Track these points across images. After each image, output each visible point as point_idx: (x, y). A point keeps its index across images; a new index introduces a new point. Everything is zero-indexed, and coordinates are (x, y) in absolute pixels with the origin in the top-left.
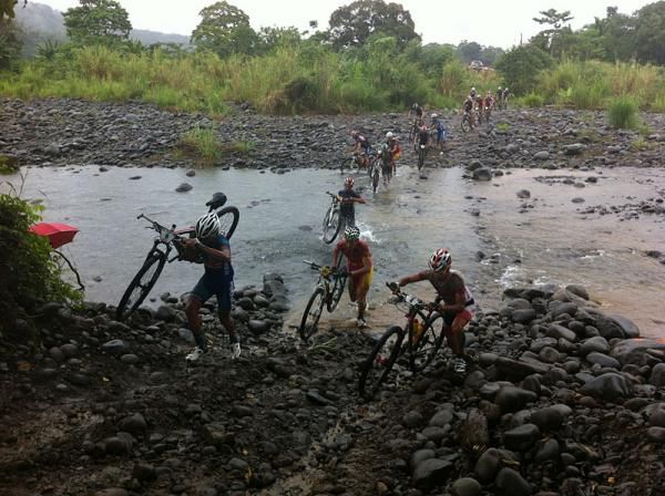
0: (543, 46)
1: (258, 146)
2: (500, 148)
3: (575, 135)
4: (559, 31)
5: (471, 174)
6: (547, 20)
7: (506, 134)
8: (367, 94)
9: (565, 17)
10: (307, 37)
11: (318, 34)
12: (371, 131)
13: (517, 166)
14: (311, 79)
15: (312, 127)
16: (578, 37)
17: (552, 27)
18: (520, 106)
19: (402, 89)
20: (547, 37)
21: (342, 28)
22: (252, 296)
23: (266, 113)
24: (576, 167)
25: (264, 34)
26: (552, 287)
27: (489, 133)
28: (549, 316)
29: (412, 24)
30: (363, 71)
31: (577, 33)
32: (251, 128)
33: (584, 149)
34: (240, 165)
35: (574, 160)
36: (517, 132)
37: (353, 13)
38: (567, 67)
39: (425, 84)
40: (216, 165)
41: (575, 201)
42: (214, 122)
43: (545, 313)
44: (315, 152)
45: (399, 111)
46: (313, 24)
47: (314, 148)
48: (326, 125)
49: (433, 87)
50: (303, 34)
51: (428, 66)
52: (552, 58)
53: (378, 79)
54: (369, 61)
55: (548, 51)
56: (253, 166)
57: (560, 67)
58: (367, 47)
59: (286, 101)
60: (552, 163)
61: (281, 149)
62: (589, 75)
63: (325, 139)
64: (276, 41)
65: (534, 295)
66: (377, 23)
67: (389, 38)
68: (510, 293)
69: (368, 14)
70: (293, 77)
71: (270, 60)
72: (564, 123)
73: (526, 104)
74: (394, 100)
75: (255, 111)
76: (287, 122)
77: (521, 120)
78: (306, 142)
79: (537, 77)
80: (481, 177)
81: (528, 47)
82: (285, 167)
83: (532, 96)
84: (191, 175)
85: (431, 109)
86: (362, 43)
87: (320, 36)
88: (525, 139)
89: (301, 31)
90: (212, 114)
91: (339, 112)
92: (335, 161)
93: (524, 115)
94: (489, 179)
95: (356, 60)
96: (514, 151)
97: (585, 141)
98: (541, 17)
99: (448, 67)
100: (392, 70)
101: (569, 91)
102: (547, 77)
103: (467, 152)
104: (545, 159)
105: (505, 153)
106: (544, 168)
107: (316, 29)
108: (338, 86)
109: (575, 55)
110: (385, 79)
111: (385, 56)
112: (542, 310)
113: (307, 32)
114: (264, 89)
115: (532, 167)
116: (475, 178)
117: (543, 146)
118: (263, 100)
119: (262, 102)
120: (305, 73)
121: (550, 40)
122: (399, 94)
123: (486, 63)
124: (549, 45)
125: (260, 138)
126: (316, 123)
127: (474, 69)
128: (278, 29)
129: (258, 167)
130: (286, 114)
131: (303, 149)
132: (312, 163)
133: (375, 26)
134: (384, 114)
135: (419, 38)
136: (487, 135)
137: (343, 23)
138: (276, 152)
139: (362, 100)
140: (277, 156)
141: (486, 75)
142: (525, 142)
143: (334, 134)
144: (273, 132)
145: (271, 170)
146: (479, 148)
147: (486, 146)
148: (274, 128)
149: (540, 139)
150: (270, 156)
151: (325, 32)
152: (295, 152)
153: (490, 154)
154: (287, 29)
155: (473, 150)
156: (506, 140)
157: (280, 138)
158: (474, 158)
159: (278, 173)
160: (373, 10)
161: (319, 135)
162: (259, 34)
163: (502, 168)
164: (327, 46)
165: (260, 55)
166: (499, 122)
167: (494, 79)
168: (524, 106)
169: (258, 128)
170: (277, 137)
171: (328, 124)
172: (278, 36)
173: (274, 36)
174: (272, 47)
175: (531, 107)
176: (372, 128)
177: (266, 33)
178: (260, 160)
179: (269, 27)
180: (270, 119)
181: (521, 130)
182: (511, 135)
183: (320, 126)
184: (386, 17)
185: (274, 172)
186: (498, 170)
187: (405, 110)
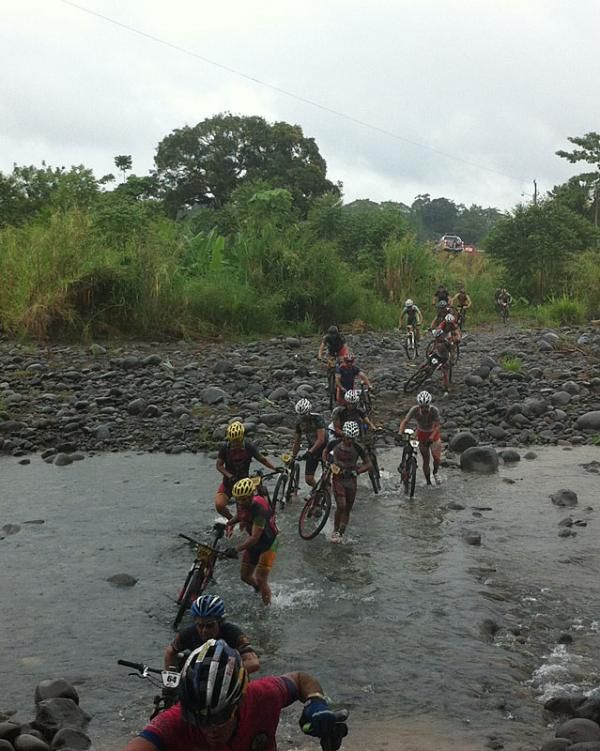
0: (579, 206)
1: (16, 407)
2: (510, 407)
5: (457, 459)
6: (583, 156)
7: (519, 379)
8: (237, 302)
10: (110, 187)
11: (133, 181)
12: (249, 374)
13: (545, 442)
14: (121, 271)
15: (126, 366)
17: (593, 168)
18: (541, 323)
19: (308, 291)
20: (587, 188)
21: (181, 170)
23: (31, 339)
25: (21, 180)
27: (484, 377)
29: (320, 164)
30: (227, 254)
36: (540, 375)
37: (204, 141)
39: (352, 281)
44: (134, 419)
45: (303, 334)
46: (123, 162)
47: (133, 411)
48: (154, 362)
49: (368, 285)
50: (102, 182)
51: (355, 246)
53: (259, 271)
54: (239, 236)
55: (588, 213)
56: (5, 450)
58: (233, 207)
59: (70, 315)
61: (63, 414)
63: (155, 390)
64: (46, 195)
66: (251, 161)
67: (275, 193)
68: (558, 707)
69: (232, 144)
70: (87, 266)
71: (39, 235)
73: (554, 318)
74: (293, 311)
75: (5, 336)
77: (544, 350)
79: (570, 268)
80: (479, 466)
81: (548, 206)
82: (73, 449)
83: (563, 302)
85: (367, 329)
86: (222, 200)
87: (135, 186)
88: (559, 388)
91: (180, 336)
92: (178, 436)
93: (551, 340)
94: (493, 470)
95: (212, 233)
96: (537, 412)
98: (571, 148)
99: (393, 249)
100: (286, 253)
103: (447, 415)
105: (519, 416)
106: (599, 445)
107: (129, 173)
108: (176, 283)
110: (273, 272)
111: (269, 225)
113: (110, 177)
114: (23, 290)
115: (576, 443)
116: (466, 466)
117: (591, 403)
119: (21, 318)
120: (110, 260)
121: (591, 192)
122: (302, 301)
123: (469, 240)
124: (590, 203)
125: (18, 390)
126: (136, 359)
127: (446, 250)
128: (49, 170)
129: (15, 451)
130: (71, 341)
131: (111, 413)
132: (129, 440)
133: (247, 166)
134: (274, 340)
135: (336, 191)
136: (481, 380)
137: (184, 161)
138: (53, 420)
139: (228, 313)
140: (54, 427)
141: (469, 262)
142: (557, 394)
143: (174, 381)
144: (46, 378)
145: (44, 457)
146: (469, 407)
147: (482, 402)
148: (46, 370)
149: (586, 386)
150: (40, 427)
151: (147, 178)
152: (94, 419)
153: (491, 418)
154: (68, 170)
155: (457, 411)
156: (519, 390)
157: (60, 389)
158: (458, 426)
159: (57, 464)
160: (242, 136)
161: (142, 382)
162: (12, 180)
163: (515, 445)
164: (151, 205)
165: (14, 223)
166: (504, 354)
167: (485, 269)
168: (549, 322)
169: (13, 369)
170: (54, 388)
171: (160, 361)
172: (51, 184)
173: (43, 185)
174: (39, 206)
175: (563, 324)
176: (250, 368)
177: (26, 179)
178: (18, 435)
179: (31, 168)
180: (36, 350)
181: (547, 369)
182: (529, 380)
183: (144, 366)
184: (269, 151)
185: (50, 462)
186: (508, 449)
187: (317, 332)
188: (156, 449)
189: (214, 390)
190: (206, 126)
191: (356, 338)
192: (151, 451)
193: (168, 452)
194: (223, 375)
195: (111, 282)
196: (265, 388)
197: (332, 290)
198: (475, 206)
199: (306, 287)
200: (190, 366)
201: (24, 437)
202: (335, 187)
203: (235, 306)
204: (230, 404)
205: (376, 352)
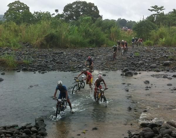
0: (152, 21)
2: (136, 63)
3: (167, 57)
4: (159, 14)
5: (124, 74)
6: (154, 10)
7: (138, 57)
8: (80, 40)
9: (161, 8)
10: (54, 16)
11: (59, 15)
12: (82, 55)
13: (143, 70)
14: (56, 33)
15: (56, 53)
16: (167, 17)
17: (156, 13)
18: (143, 45)
20: (154, 17)
21: (69, 13)
22: (30, 128)
23: (36, 48)
24: (168, 71)
25: (35, 14)
26: (161, 122)
27: (131, 57)
28: (160, 135)
29: (98, 11)
30: (78, 30)
31: (166, 15)
32: (30, 54)
33: (171, 63)
34: (25, 70)
35: (167, 68)
36: (143, 56)
37: (74, 6)
38: (163, 29)
39: (104, 36)
40: (14, 70)
41: (168, 85)
42: (14, 51)
43: (158, 134)
45: (93, 47)
46: (57, 11)
47: (57, 63)
48: (62, 53)
49: (107, 37)
51: (105, 29)
52: (156, 26)
53: (84, 34)
54: (80, 26)
55: (154, 22)
56: (31, 70)
57: (160, 29)
58: (80, 20)
59: (45, 43)
60: (158, 69)
61: (43, 63)
62: (172, 33)
63: (62, 59)
64: (41, 18)
65: (153, 126)
66: (83, 10)
67: (88, 17)
68: (143, 125)
69: (79, 7)
70: (48, 33)
71: (38, 26)
72: (162, 52)
73: (146, 44)
74: (91, 42)
75: (32, 47)
76: (46, 51)
77: (144, 51)
78: (54, 60)
79: (150, 34)
80: (128, 75)
81: (146, 21)
82: (45, 70)
83: (148, 41)
84: (3, 74)
85: (107, 46)
86: (77, 19)
87: (59, 16)
88: (147, 59)
89: (51, 14)
90: (13, 48)
91: (68, 47)
92: (66, 68)
93: (145, 49)
94: (132, 76)
95: (75, 26)
96: (142, 64)
97: (171, 60)
98: (151, 9)
99: (113, 29)
100: (90, 30)
101: (164, 39)
102: (154, 33)
103: (122, 65)
104: (155, 67)
105: (138, 65)
106: (154, 71)
107: (58, 13)
108: (67, 36)
109: (166, 24)
110: (87, 34)
111: (87, 24)
112: (157, 132)
113: (54, 14)
114: (35, 38)
115: (150, 71)
116: (126, 75)
117: (153, 62)
118: (35, 42)
119: (35, 43)
120: (53, 31)
121: (155, 18)
122: (93, 40)
123: (129, 28)
124: (155, 20)
125: (34, 58)
126: (58, 52)
127: (124, 30)
128: (41, 12)
129: (33, 71)
130: (45, 48)
131: (53, 63)
132: (57, 69)
133: (82, 12)
134: (87, 48)
135: (101, 17)
136: (130, 57)
137: (69, 11)
138: (41, 64)
139: (78, 43)
140: (41, 66)
141: (129, 32)
142: (146, 60)
143: (66, 57)
144: (40, 56)
145: (39, 72)
146: (127, 63)
147: (130, 62)
148: (40, 54)
149: (152, 59)
150: (38, 66)
151: (61, 14)
152: (49, 64)
153: (132, 65)
154: (45, 12)
155: (125, 63)
156: (138, 59)
157: (42, 58)
158: (125, 67)
159: (42, 73)
160: (82, 6)
161: (59, 57)
162: (33, 14)
163: (137, 71)
164: (62, 20)
165: (34, 23)
166: (135, 52)
167: (132, 34)
168: (145, 45)
169: (33, 54)
170: (41, 58)
171: (63, 52)
172: (42, 15)
173: (40, 16)
174: (39, 20)
175: (148, 46)
176: (82, 54)
177: (37, 14)
178: (33, 67)
179: (38, 12)
180: (38, 50)
181: (144, 55)
182: (140, 57)
183: (60, 53)
184: (87, 9)
185: (40, 73)
186: (135, 72)
187: (96, 47)
188: (62, 70)
189: (74, 59)
190: (74, 3)
191: (104, 48)
192: (61, 71)
193: (64, 71)
194: (76, 56)
195: (54, 36)
196: (85, 58)
197: (100, 38)
198: (131, 21)
199: (94, 37)
200: (69, 53)
201: (35, 68)
202: (101, 16)
203: (79, 41)
204: (77, 62)
205: (108, 51)
